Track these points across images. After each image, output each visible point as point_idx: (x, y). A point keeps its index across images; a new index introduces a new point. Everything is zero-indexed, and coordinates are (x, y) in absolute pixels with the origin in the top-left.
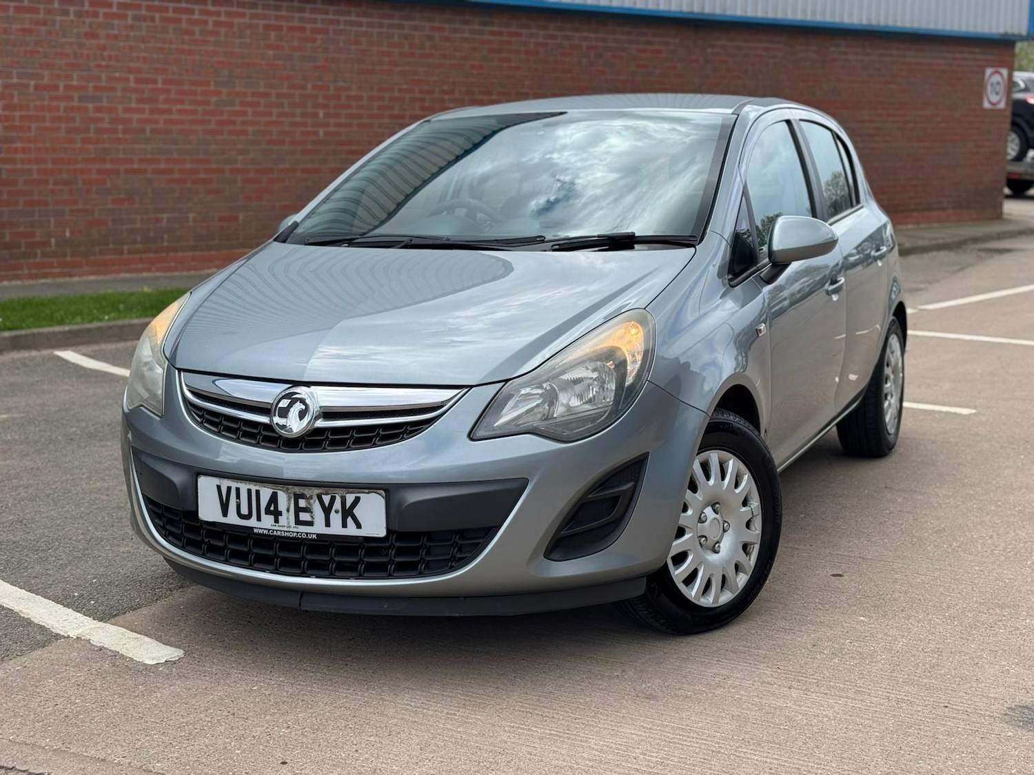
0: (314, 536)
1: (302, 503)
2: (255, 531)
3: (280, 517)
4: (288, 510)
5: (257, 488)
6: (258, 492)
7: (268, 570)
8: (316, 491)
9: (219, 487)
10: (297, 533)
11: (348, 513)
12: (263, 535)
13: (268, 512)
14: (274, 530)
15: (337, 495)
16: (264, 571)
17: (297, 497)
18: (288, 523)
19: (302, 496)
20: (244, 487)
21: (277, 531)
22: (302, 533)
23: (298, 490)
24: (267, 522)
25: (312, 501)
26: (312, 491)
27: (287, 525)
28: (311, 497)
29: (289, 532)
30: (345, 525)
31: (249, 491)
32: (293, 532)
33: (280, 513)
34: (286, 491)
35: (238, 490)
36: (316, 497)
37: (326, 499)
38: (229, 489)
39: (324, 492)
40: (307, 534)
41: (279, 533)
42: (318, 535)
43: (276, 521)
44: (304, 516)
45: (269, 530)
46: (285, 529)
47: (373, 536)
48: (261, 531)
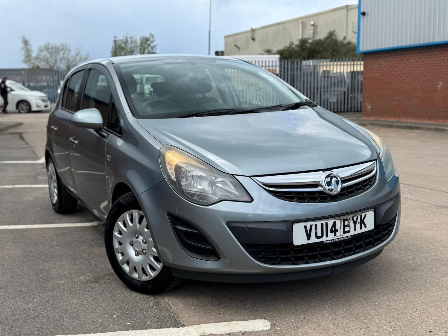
0: (350, 237)
1: (346, 223)
2: (325, 242)
3: (337, 232)
4: (340, 228)
5: (326, 222)
6: (327, 224)
7: (328, 260)
8: (351, 216)
9: (305, 227)
10: (344, 237)
11: (362, 222)
12: (329, 243)
13: (331, 231)
14: (334, 240)
15: (359, 215)
16: (326, 261)
17: (345, 220)
18: (340, 234)
19: (346, 220)
20: (319, 223)
21: (335, 239)
22: (346, 237)
23: (344, 217)
24: (331, 236)
25: (350, 221)
26: (349, 217)
27: (340, 235)
28: (349, 219)
29: (341, 238)
30: (361, 228)
31: (322, 224)
32: (342, 238)
33: (337, 231)
34: (340, 220)
35: (316, 225)
36: (351, 219)
37: (355, 218)
38: (311, 226)
39: (354, 215)
40: (347, 237)
41: (336, 240)
42: (352, 236)
43: (335, 235)
44: (347, 229)
45: (332, 240)
46: (339, 237)
47: (370, 230)
48: (328, 242)
